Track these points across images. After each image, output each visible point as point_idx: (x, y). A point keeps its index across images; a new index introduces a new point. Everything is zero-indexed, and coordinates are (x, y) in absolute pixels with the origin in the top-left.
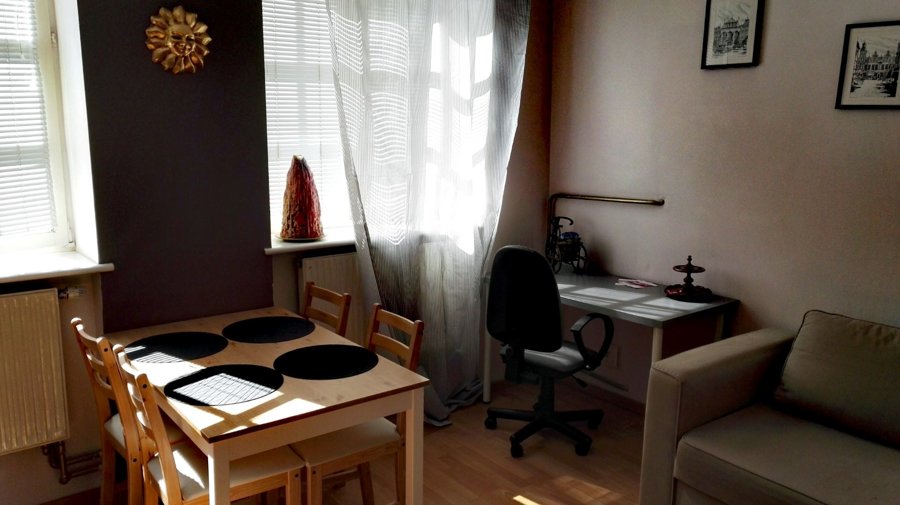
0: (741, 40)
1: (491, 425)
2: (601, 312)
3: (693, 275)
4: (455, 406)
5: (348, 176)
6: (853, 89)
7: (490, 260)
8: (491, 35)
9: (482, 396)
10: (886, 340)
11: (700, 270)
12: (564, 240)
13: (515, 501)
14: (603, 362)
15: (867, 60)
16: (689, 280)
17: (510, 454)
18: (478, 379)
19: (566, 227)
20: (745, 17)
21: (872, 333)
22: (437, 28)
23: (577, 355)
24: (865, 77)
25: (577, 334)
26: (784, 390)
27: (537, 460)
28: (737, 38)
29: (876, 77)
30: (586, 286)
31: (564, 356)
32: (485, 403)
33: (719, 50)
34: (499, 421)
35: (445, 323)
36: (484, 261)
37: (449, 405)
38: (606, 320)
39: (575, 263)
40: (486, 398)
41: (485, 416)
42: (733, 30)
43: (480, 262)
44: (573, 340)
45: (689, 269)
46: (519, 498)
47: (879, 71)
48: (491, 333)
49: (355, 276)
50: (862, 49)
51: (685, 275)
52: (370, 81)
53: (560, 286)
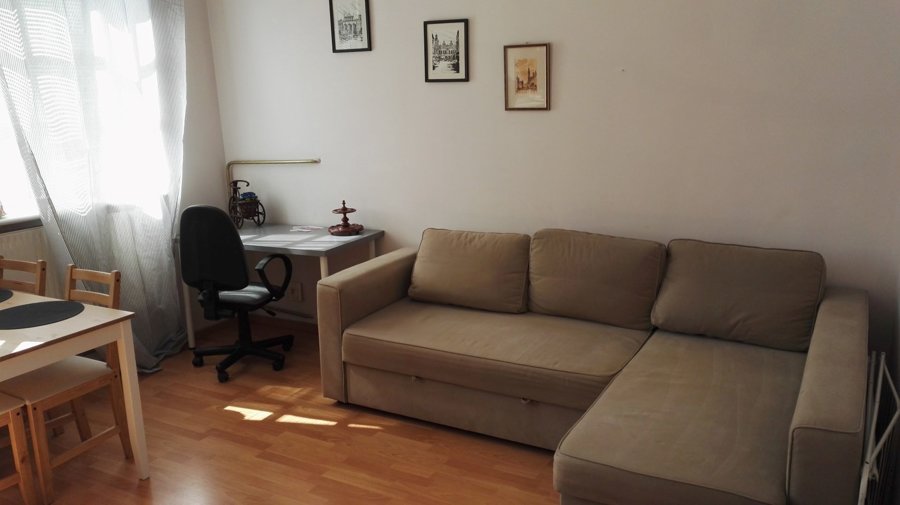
0: (358, 30)
1: (199, 363)
2: (279, 252)
3: (348, 215)
4: (162, 357)
5: (23, 154)
6: (434, 68)
7: (177, 221)
8: (150, 22)
9: (187, 343)
10: (470, 241)
11: (353, 210)
12: (244, 199)
13: (227, 411)
14: (286, 293)
15: (440, 47)
16: (345, 220)
17: (217, 381)
18: (182, 328)
19: (243, 189)
20: (358, 13)
21: (463, 238)
22: (95, 16)
23: (265, 290)
24: (440, 59)
25: (261, 272)
26: (414, 288)
27: (240, 381)
28: (355, 28)
29: (447, 59)
30: (266, 234)
31: (252, 292)
32: (191, 349)
33: (343, 38)
34: (205, 358)
35: (143, 283)
36: (173, 224)
37: (157, 356)
38: (283, 257)
39: (256, 218)
40: (192, 344)
41: (193, 356)
42: (351, 23)
43: (170, 226)
44: (259, 280)
45: (345, 211)
46: (229, 408)
47: (448, 55)
48: (187, 283)
49: (46, 245)
50: (435, 39)
51: (342, 216)
52: (32, 65)
53: (242, 237)
